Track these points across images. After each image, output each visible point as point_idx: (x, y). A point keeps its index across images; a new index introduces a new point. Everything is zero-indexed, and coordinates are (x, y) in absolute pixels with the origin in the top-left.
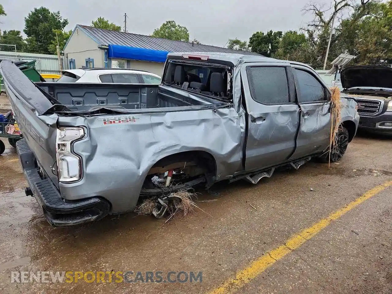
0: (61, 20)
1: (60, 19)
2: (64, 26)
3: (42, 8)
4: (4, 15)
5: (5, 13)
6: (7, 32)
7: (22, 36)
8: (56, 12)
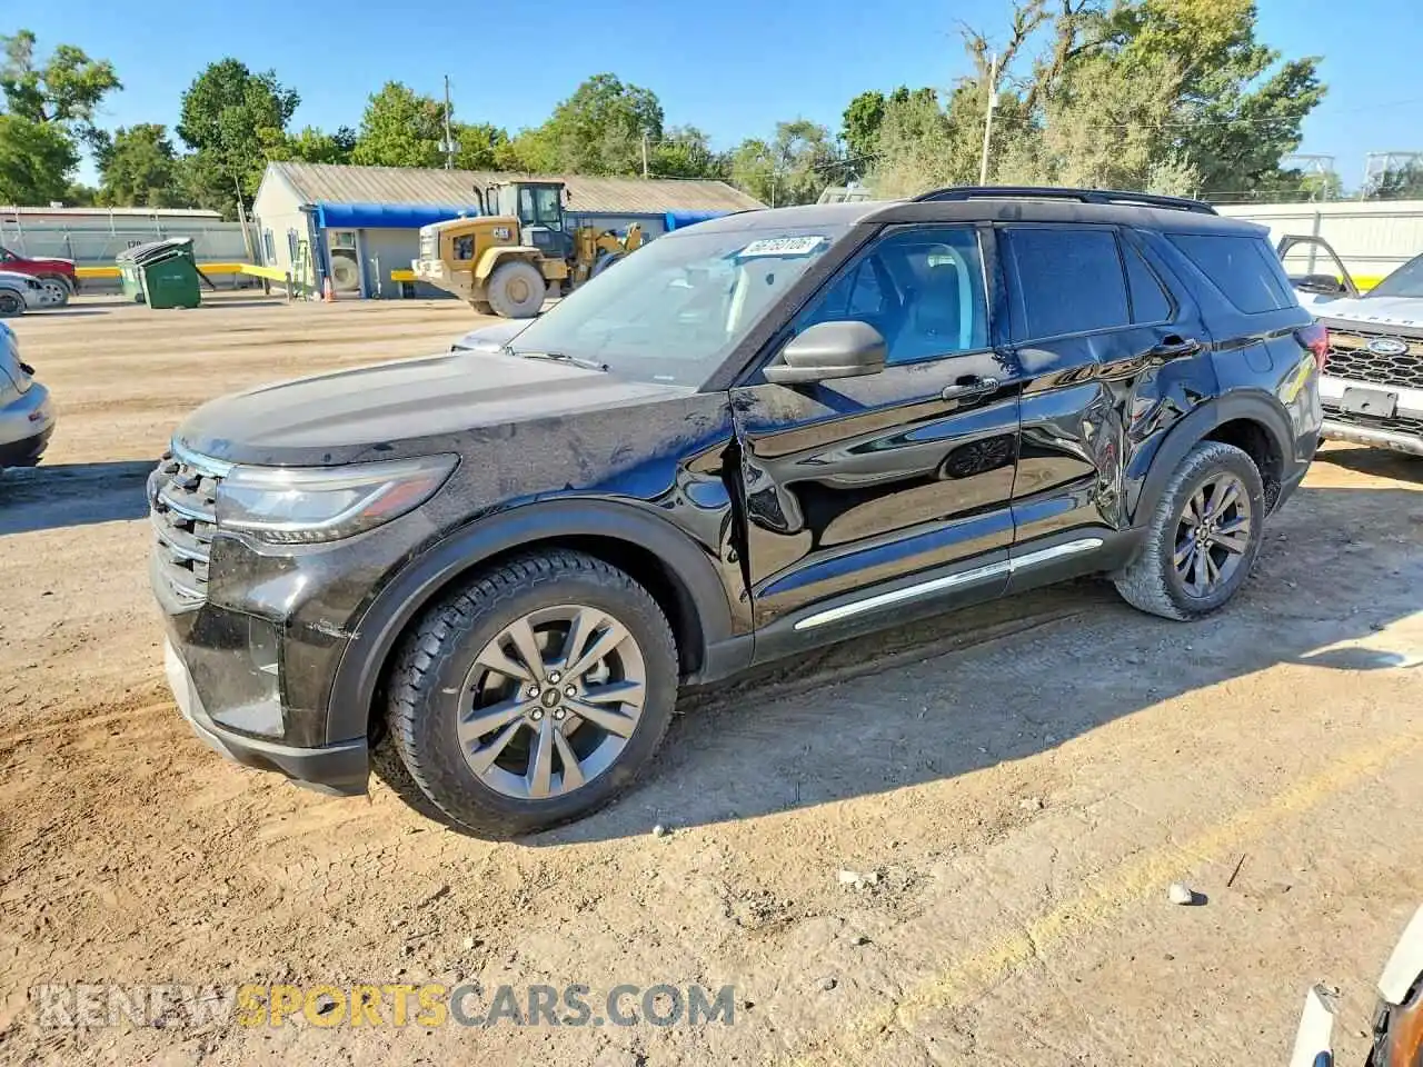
0: (279, 95)
1: (276, 93)
2: (291, 112)
3: (228, 61)
4: (118, 89)
5: (119, 82)
6: (127, 132)
7: (170, 142)
8: (265, 70)
